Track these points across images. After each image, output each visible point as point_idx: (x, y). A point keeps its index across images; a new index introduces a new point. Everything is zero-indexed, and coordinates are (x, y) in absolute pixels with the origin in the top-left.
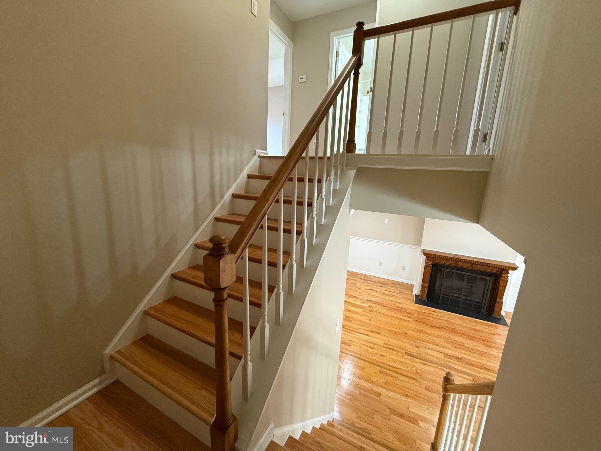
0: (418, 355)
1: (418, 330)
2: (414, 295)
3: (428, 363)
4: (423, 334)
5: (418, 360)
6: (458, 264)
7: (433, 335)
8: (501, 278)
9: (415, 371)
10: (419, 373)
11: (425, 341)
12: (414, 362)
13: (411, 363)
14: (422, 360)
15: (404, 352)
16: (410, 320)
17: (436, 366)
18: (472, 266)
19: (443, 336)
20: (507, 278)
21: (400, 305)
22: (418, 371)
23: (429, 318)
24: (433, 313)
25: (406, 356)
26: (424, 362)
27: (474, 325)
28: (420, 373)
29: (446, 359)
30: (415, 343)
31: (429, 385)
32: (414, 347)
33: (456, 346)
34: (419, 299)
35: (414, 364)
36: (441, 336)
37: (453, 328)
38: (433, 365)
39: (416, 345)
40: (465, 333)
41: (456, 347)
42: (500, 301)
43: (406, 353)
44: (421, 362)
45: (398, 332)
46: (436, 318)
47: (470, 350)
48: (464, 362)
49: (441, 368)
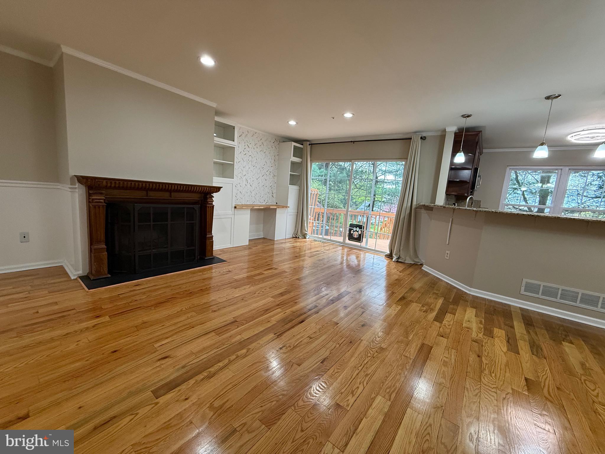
0: (184, 370)
1: (136, 327)
2: (76, 279)
3: (212, 370)
4: (154, 327)
5: (192, 382)
6: (150, 196)
7: (170, 317)
8: (207, 205)
9: (212, 413)
10: (221, 407)
11: (167, 336)
12: (191, 393)
13: (187, 405)
14: (200, 373)
15: (149, 393)
16: (104, 321)
17: (226, 361)
18: (171, 197)
19: (184, 309)
20: (212, 204)
21: (56, 307)
22: (217, 404)
23: (137, 298)
24: (138, 288)
25: (162, 400)
26: (205, 374)
27: (200, 275)
28: (224, 404)
29: (224, 336)
30: (154, 355)
31: (260, 409)
32: (158, 363)
33: (215, 309)
34: (93, 280)
35: (194, 399)
36: (181, 310)
37: (185, 291)
38: (221, 364)
39: (160, 357)
40: (203, 288)
41: (215, 311)
42: (210, 236)
43: (157, 393)
44: (203, 379)
45: (94, 362)
46: (150, 291)
47: (230, 303)
48: (244, 322)
49: (234, 357)
